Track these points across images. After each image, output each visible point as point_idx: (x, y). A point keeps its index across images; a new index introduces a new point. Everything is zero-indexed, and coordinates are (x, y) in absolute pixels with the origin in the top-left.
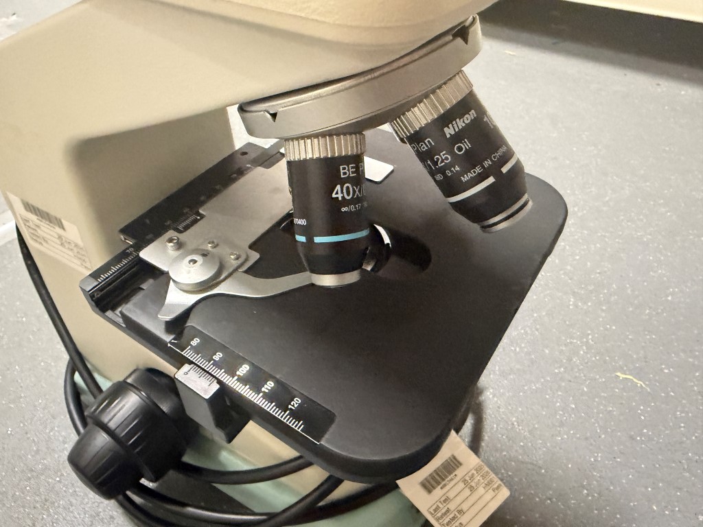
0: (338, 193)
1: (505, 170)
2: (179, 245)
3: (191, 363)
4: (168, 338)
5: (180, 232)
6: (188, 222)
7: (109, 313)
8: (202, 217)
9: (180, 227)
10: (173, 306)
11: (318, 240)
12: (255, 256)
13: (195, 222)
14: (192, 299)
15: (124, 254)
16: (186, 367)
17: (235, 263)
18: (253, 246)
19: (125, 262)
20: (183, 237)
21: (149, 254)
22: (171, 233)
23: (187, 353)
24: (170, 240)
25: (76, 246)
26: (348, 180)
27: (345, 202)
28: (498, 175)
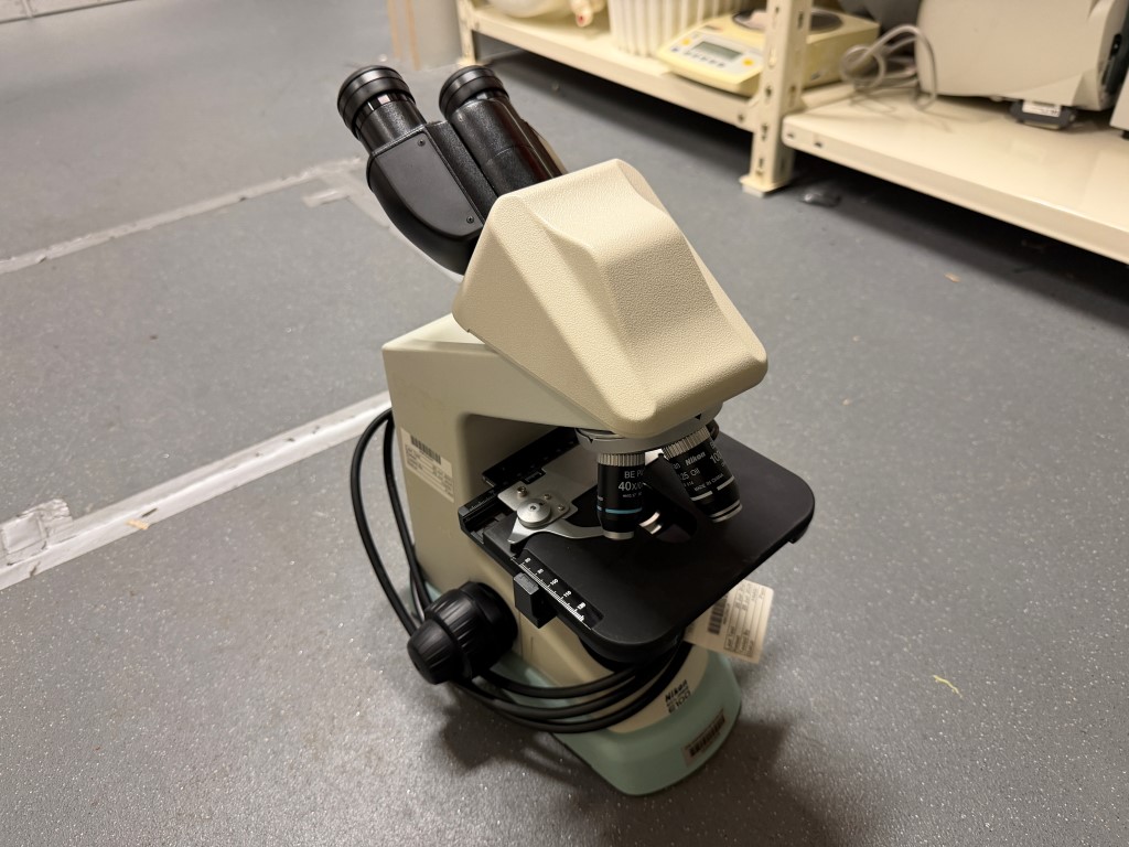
0: (622, 486)
1: (719, 488)
2: (525, 494)
3: (524, 572)
4: (511, 555)
5: (527, 483)
6: (533, 476)
7: (473, 533)
8: (543, 474)
9: (527, 479)
10: (517, 535)
11: (608, 511)
12: (575, 509)
13: (538, 477)
14: (529, 532)
15: (486, 495)
16: (520, 575)
17: (562, 513)
18: (574, 502)
19: (488, 499)
20: (528, 487)
21: (504, 497)
22: (520, 484)
23: (522, 566)
24: (520, 490)
25: (446, 477)
26: (629, 480)
27: (625, 492)
28: (715, 490)
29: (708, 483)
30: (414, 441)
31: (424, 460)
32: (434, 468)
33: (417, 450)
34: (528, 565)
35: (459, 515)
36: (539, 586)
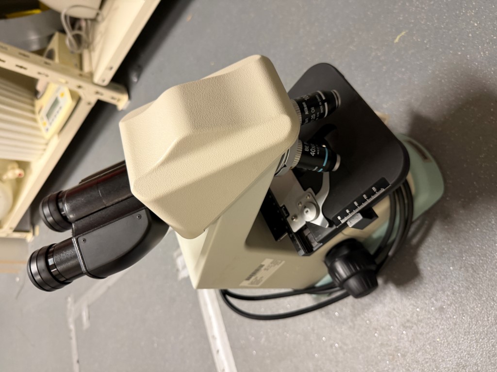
1: (324, 98)
2: (296, 217)
3: (347, 221)
4: (334, 227)
5: (289, 215)
6: (284, 212)
7: (314, 249)
8: (284, 206)
9: (286, 215)
10: (323, 223)
11: (324, 165)
12: (310, 190)
13: (286, 209)
14: (321, 216)
15: (293, 239)
16: (348, 223)
17: (311, 196)
18: (305, 189)
19: (296, 238)
20: (291, 213)
21: (295, 229)
22: (289, 219)
23: (343, 221)
24: (293, 219)
26: (310, 149)
27: (316, 152)
28: (325, 101)
29: (320, 104)
30: (248, 279)
31: (259, 275)
32: (265, 269)
33: (253, 278)
34: (342, 218)
35: (304, 255)
36: (358, 213)
